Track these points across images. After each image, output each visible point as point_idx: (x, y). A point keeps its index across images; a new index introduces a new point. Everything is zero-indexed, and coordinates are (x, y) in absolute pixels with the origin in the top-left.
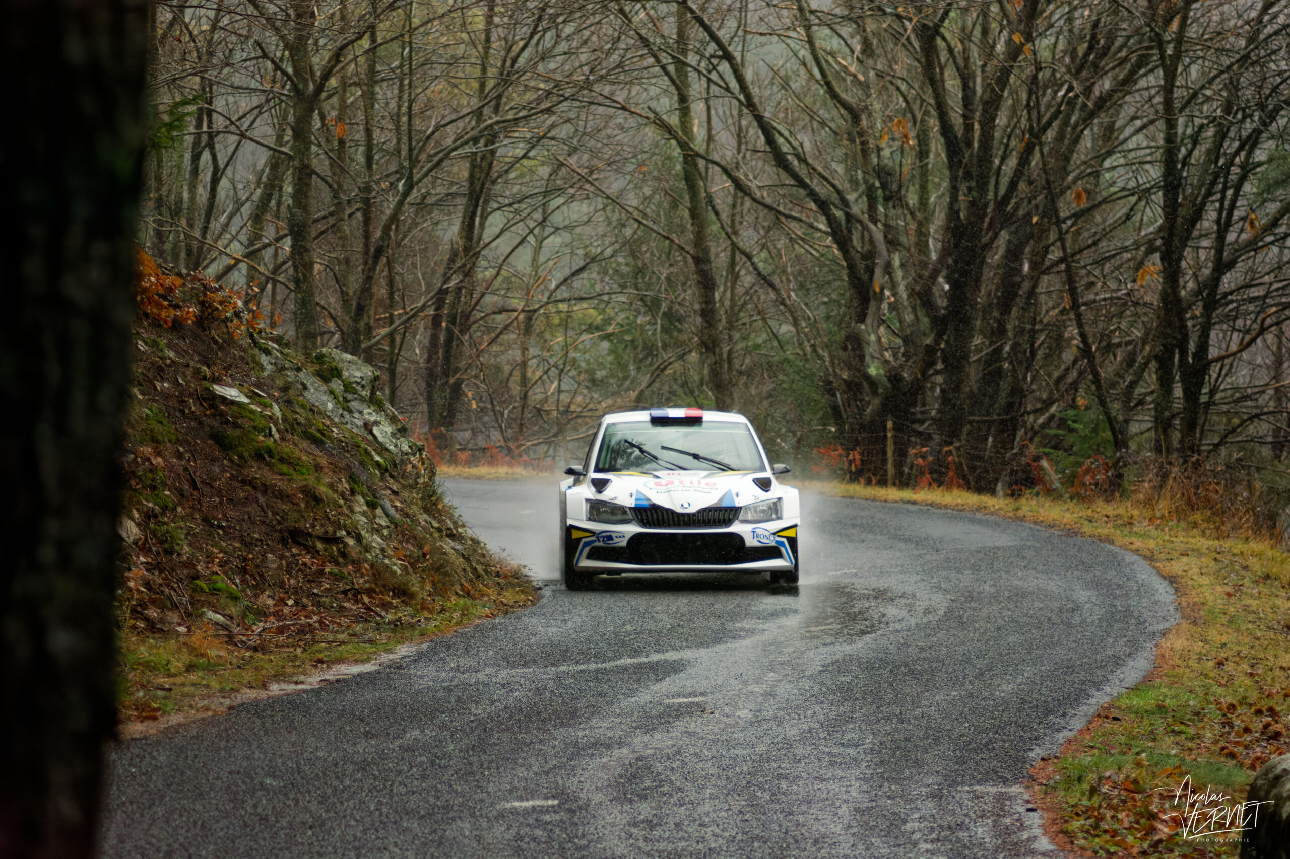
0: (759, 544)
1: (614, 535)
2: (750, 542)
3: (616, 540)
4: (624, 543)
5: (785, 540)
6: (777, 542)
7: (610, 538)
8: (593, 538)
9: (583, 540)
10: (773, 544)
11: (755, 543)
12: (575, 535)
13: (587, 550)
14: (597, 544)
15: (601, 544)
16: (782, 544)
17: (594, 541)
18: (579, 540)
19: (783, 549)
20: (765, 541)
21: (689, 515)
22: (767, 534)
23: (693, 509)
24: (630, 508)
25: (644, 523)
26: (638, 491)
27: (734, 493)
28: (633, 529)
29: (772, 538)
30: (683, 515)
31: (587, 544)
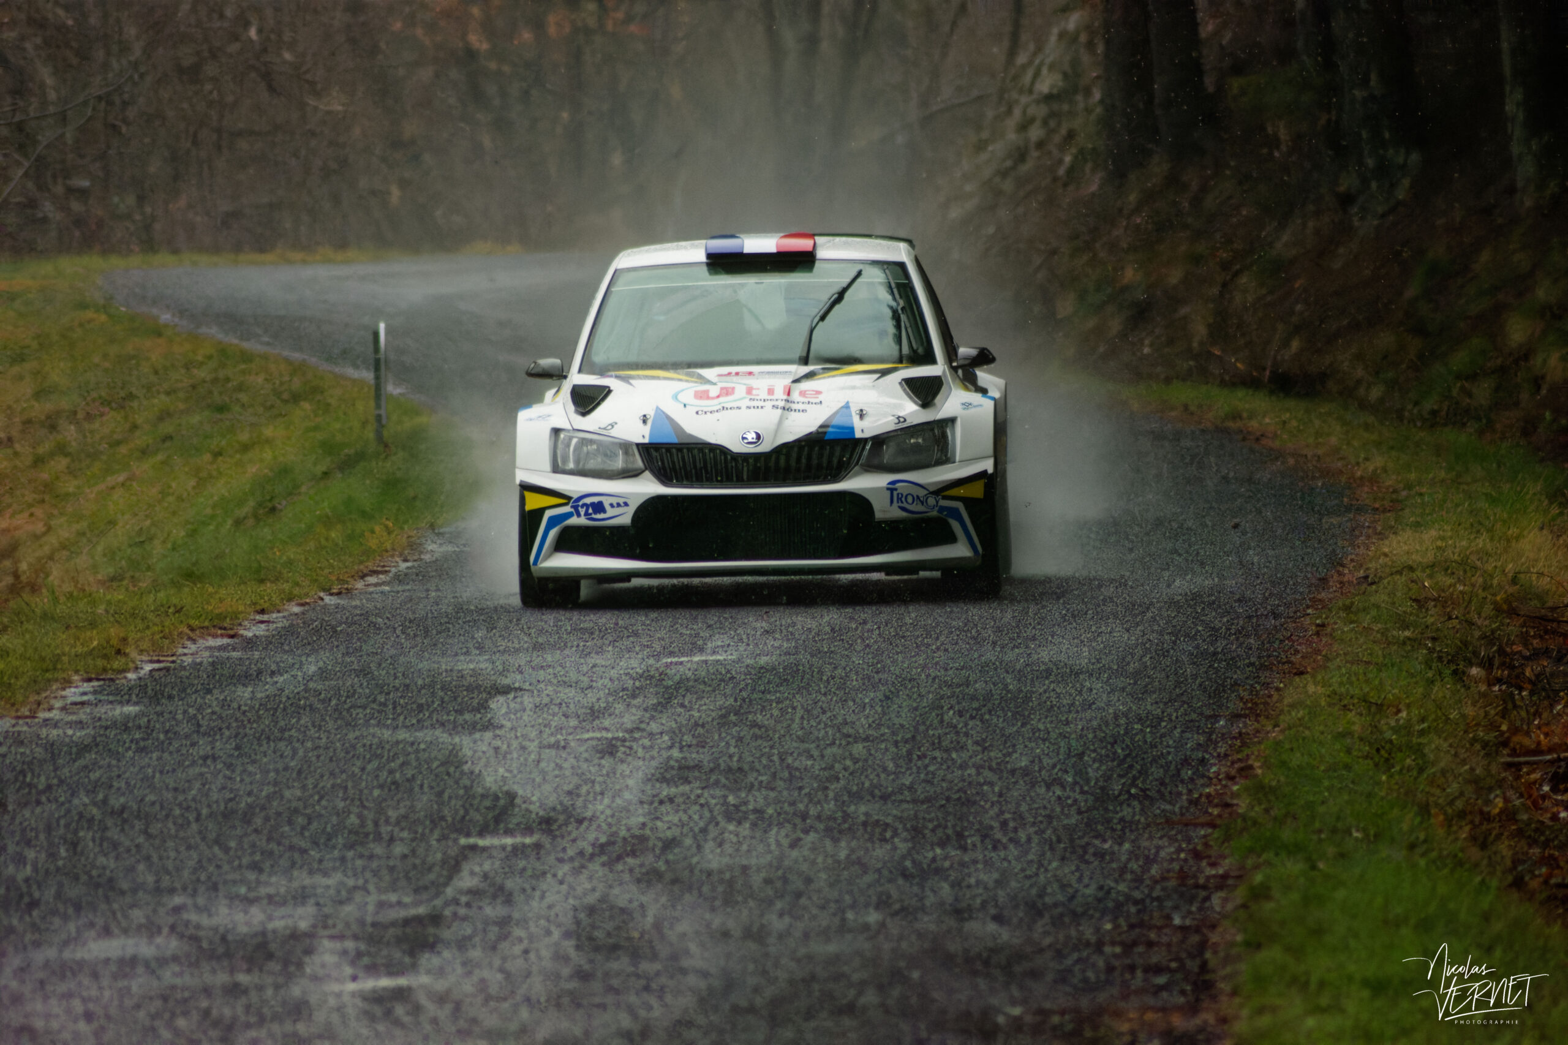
0: (904, 514)
1: (606, 502)
2: (884, 510)
3: (610, 512)
4: (624, 518)
5: (959, 505)
6: (942, 509)
7: (599, 507)
8: (567, 509)
9: (548, 514)
10: (934, 513)
11: (895, 513)
12: (534, 502)
13: (553, 533)
14: (574, 521)
15: (582, 521)
16: (955, 513)
17: (568, 515)
18: (540, 512)
19: (955, 525)
20: (918, 507)
21: (757, 456)
22: (922, 493)
23: (765, 447)
24: (638, 445)
25: (664, 477)
26: (659, 412)
27: (854, 410)
28: (648, 487)
29: (931, 501)
30: (745, 457)
31: (554, 521)
